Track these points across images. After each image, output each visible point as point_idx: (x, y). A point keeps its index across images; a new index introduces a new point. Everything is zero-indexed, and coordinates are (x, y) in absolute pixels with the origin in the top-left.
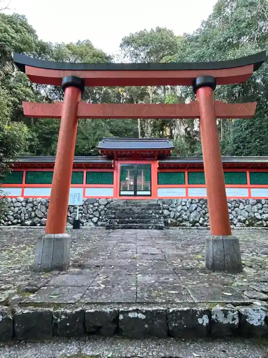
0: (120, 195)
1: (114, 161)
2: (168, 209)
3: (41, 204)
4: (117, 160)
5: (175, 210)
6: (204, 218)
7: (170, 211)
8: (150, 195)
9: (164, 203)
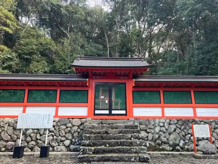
0: (95, 115)
1: (89, 80)
2: (146, 131)
3: (9, 125)
4: (92, 79)
5: (152, 131)
6: (184, 141)
7: (148, 133)
8: (126, 115)
9: (141, 124)
